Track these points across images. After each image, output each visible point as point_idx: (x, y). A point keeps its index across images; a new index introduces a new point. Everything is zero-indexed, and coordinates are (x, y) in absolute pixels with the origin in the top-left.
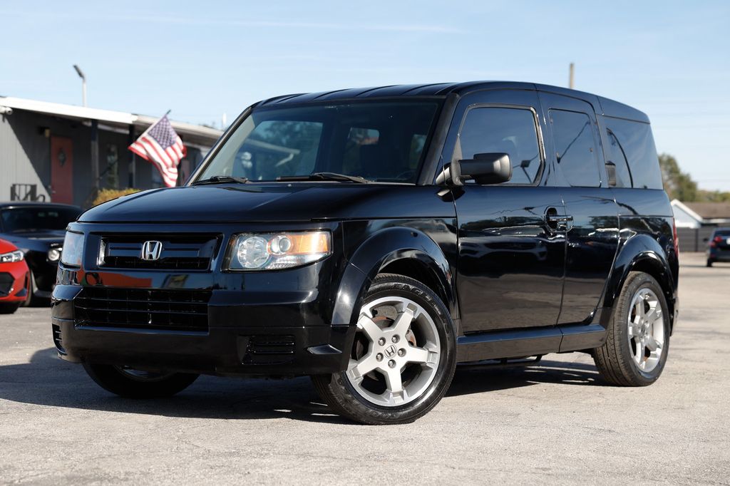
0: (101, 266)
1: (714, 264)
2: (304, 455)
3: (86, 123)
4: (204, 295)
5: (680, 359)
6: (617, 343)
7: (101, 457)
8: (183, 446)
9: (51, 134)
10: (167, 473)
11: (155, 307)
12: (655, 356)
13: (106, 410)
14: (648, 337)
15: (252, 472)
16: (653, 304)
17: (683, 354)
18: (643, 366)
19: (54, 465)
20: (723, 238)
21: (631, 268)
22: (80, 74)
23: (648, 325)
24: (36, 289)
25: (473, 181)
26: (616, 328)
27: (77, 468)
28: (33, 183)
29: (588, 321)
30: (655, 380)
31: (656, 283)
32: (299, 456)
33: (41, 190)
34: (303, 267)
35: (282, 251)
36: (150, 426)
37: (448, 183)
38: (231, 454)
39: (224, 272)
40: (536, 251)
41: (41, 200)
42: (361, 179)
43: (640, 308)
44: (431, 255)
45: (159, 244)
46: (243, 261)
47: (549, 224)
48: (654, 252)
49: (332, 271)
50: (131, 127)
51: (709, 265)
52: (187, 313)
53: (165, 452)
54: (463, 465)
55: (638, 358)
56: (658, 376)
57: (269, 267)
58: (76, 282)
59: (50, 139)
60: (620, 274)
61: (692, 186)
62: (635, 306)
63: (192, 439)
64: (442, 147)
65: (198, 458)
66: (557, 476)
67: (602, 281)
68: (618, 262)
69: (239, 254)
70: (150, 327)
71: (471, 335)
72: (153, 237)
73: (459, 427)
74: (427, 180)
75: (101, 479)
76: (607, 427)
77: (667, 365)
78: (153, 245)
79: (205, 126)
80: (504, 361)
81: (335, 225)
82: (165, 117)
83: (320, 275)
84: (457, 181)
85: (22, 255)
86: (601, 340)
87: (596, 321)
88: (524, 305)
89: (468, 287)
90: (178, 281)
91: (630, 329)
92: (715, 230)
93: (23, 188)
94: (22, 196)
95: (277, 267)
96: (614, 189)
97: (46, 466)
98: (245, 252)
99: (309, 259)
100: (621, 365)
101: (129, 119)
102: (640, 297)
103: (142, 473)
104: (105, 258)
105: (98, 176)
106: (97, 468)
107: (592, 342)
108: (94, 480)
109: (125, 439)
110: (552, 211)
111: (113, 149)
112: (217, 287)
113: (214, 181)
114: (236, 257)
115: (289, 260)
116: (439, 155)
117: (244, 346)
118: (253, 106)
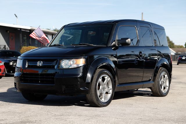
0: (27, 68)
1: (179, 64)
2: (80, 115)
3: (18, 29)
4: (53, 75)
5: (172, 89)
6: (157, 86)
7: (28, 116)
8: (49, 113)
9: (9, 32)
10: (45, 120)
11: (41, 78)
12: (166, 89)
13: (28, 104)
14: (165, 84)
15: (67, 120)
16: (166, 76)
17: (173, 88)
18: (163, 92)
19: (17, 119)
20: (181, 57)
21: (160, 67)
22: (16, 16)
23: (165, 81)
24: (6, 72)
25: (121, 45)
26: (157, 82)
27: (23, 119)
28: (5, 45)
29: (150, 80)
30: (166, 95)
31: (167, 71)
32: (78, 115)
33: (7, 47)
34: (78, 68)
35: (73, 63)
36: (40, 108)
37: (114, 46)
38: (61, 115)
39: (58, 69)
40: (135, 62)
41: (7, 49)
42: (93, 45)
43: (163, 77)
44: (110, 64)
45: (42, 62)
46: (63, 66)
47: (140, 56)
48: (166, 62)
49: (86, 69)
50: (30, 30)
51: (178, 64)
52: (49, 79)
53: (44, 115)
54: (120, 118)
55: (162, 90)
56: (167, 94)
57: (70, 68)
58: (20, 71)
59: (9, 33)
60: (158, 68)
61: (173, 44)
62: (161, 76)
63: (51, 112)
64: (113, 36)
65: (53, 116)
66: (144, 120)
67: (153, 70)
68: (157, 65)
69: (62, 64)
70: (39, 83)
71: (121, 84)
72: (40, 60)
73: (118, 108)
74: (109, 45)
75: (29, 122)
76: (155, 108)
77: (169, 91)
78: (40, 62)
79: (48, 29)
80: (128, 91)
81: (86, 57)
82: (39, 27)
83: (83, 69)
84: (117, 45)
85: (3, 63)
86: (153, 85)
87: (152, 80)
88: (133, 76)
89: (119, 72)
90: (46, 71)
91: (160, 82)
92: (179, 55)
93: (2, 46)
94: (2, 48)
95: (72, 68)
96: (156, 46)
97: (15, 119)
98: (64, 64)
99: (80, 66)
100: (158, 91)
101: (29, 28)
102: (163, 74)
103: (39, 120)
104: (28, 66)
105: (21, 43)
106: (28, 119)
107: (151, 85)
108: (28, 122)
109: (34, 112)
110: (141, 52)
111: (25, 36)
112: (56, 73)
113: (55, 45)
114: (61, 65)
115: (75, 66)
116: (112, 38)
117: (64, 87)
118: (64, 26)
